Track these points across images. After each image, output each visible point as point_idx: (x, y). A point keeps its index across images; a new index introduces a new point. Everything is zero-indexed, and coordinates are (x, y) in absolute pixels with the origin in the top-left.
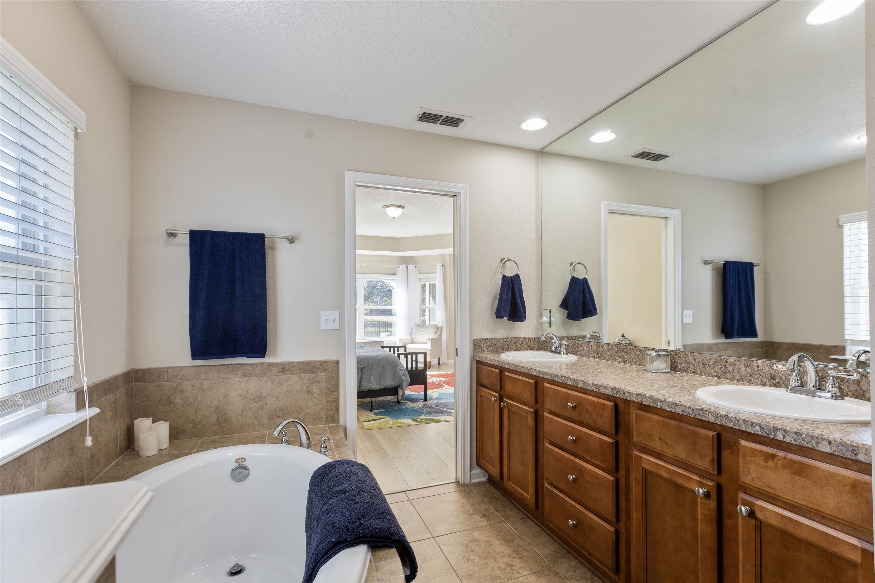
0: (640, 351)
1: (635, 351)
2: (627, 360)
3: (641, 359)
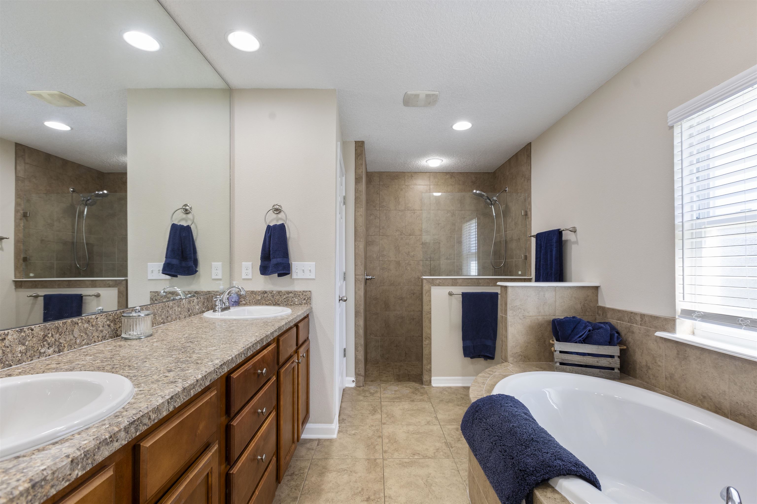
0: (89, 321)
1: (80, 324)
2: (66, 345)
3: (90, 334)
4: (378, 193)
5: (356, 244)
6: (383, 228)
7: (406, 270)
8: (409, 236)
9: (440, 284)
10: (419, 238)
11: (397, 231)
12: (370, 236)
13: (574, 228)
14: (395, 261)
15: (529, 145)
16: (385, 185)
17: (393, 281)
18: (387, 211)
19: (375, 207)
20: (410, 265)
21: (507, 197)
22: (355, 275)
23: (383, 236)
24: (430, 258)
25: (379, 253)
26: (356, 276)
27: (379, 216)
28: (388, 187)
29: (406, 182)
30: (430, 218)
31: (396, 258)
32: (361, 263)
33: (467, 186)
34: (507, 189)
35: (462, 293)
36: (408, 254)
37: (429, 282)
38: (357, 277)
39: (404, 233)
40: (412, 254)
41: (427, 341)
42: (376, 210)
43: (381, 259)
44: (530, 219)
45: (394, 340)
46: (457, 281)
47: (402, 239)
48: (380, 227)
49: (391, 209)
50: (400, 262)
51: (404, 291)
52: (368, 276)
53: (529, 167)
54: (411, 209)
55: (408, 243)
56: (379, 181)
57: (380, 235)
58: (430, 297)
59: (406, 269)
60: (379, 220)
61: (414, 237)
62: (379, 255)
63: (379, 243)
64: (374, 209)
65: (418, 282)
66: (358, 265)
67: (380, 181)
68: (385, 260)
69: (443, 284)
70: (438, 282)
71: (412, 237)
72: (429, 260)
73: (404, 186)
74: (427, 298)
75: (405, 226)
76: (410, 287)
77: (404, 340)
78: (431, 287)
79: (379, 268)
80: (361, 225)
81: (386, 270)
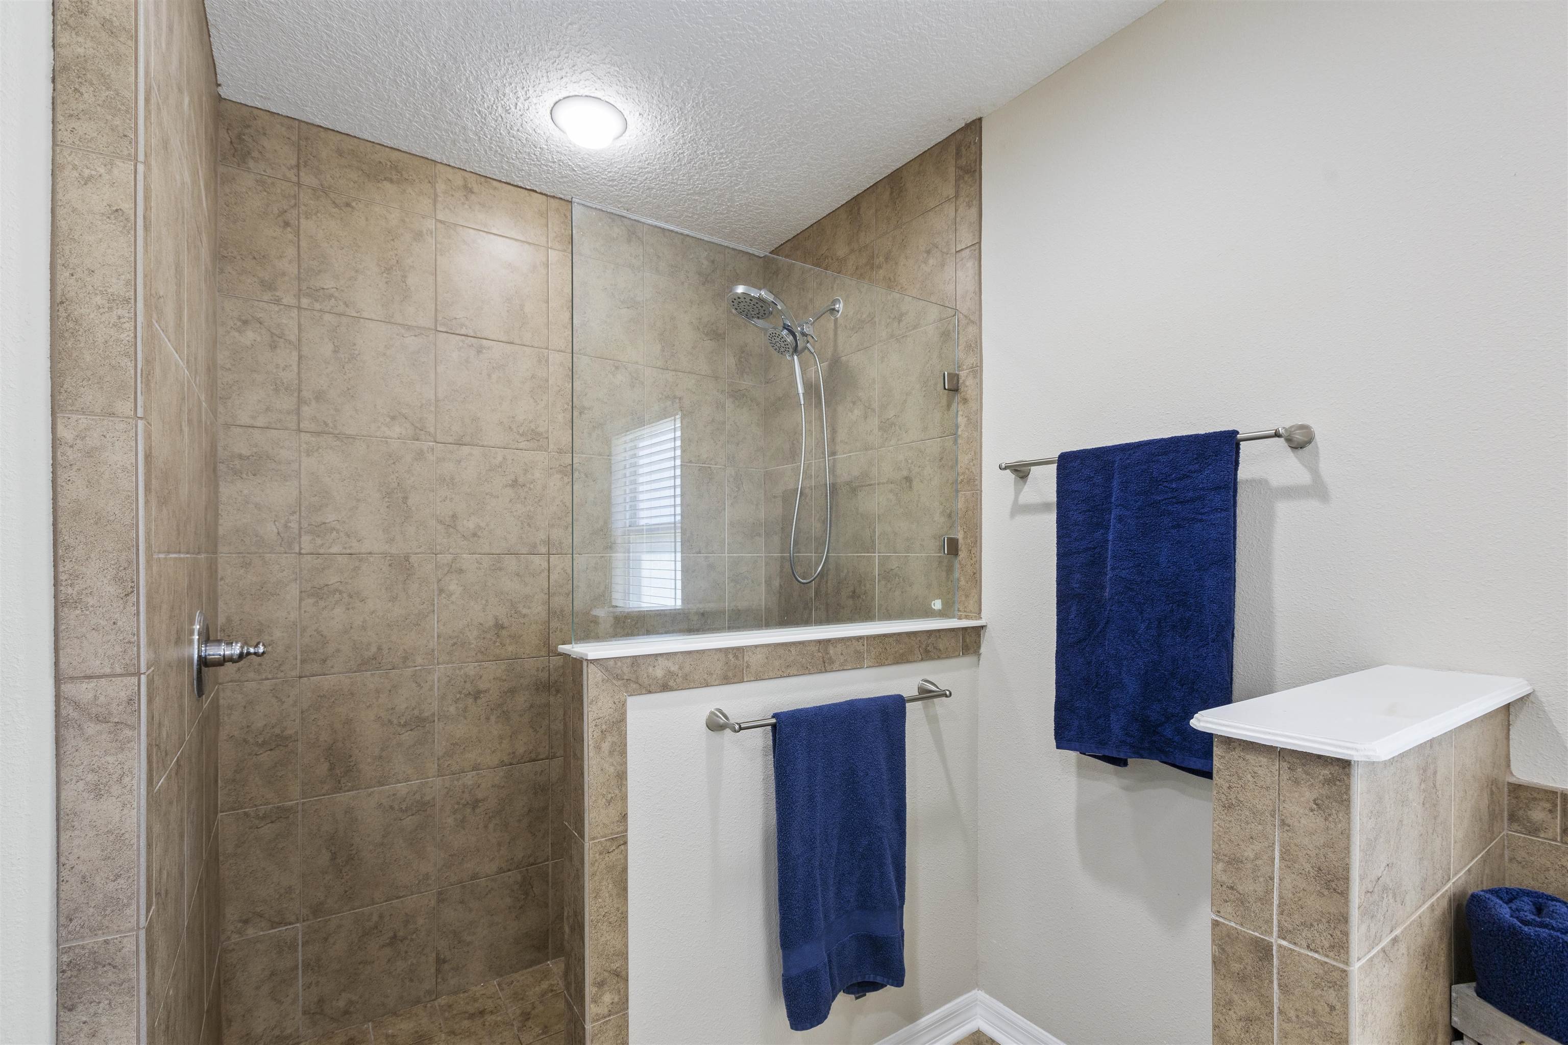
4: (287, 224)
5: (62, 431)
6: (319, 396)
7: (439, 595)
8: (456, 447)
9: (671, 683)
10: (500, 458)
11: (393, 418)
12: (239, 430)
13: (1304, 427)
14: (385, 554)
15: (974, 127)
16: (332, 195)
17: (374, 649)
18: (344, 320)
19: (268, 286)
20: (461, 571)
21: (836, 334)
22: (58, 680)
23: (319, 434)
24: (548, 542)
25: (296, 517)
26: (67, 688)
27: (293, 338)
28: (348, 205)
29: (439, 206)
30: (547, 381)
31: (391, 541)
32: (118, 580)
33: (683, 283)
34: (841, 305)
35: (775, 716)
36: (451, 523)
37: (618, 677)
38: (83, 691)
39: (432, 430)
40: (470, 524)
41: (607, 998)
42: (278, 301)
43: (307, 547)
44: (973, 405)
45: (381, 917)
46: (746, 658)
47: (420, 455)
48: (300, 391)
49: (365, 315)
50: (413, 559)
51: (431, 689)
52: (218, 642)
53: (974, 210)
54: (463, 331)
55: (452, 479)
56: (293, 162)
57: (299, 430)
58: (623, 753)
59: (441, 591)
60: (295, 354)
61: (477, 451)
62: (294, 525)
63: (295, 466)
64: (266, 298)
65: (495, 642)
66: (91, 601)
67: (298, 166)
68: (333, 550)
69: (685, 677)
70: (659, 673)
71: (470, 454)
72: (544, 550)
73: (430, 224)
74: (606, 766)
75: (437, 400)
76: (460, 669)
77: (433, 903)
78: (624, 704)
79: (294, 590)
80: (118, 287)
81: (337, 596)
